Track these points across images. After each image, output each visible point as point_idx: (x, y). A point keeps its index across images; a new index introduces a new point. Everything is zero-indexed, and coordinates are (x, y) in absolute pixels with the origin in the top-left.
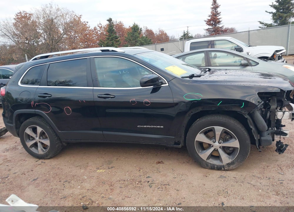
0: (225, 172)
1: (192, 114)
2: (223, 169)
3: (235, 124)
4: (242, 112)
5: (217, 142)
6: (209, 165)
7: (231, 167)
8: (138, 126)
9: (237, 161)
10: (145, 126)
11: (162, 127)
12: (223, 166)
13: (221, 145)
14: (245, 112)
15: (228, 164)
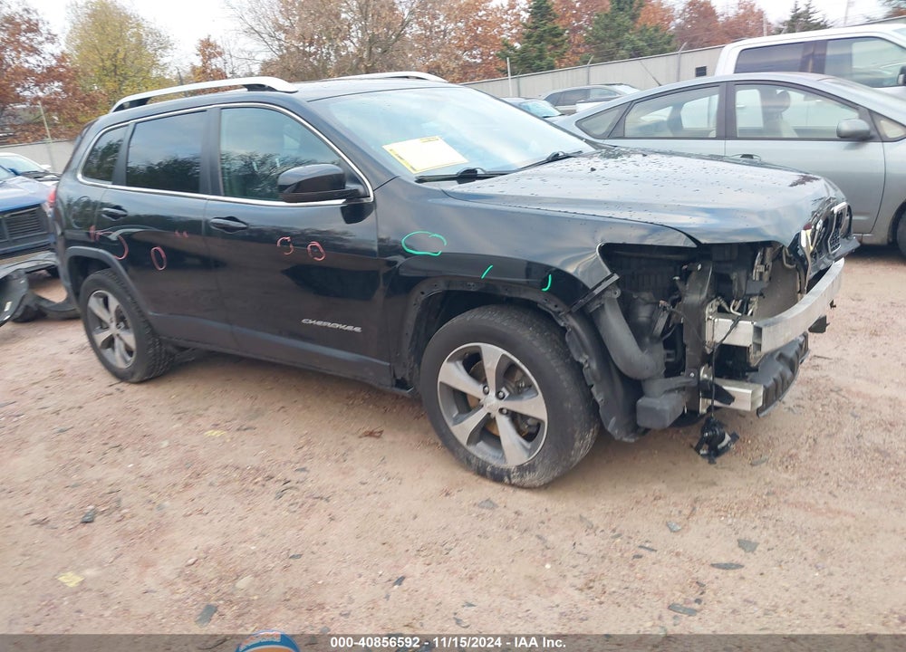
0: (511, 490)
1: (423, 297)
2: (506, 480)
3: (534, 343)
4: (550, 306)
5: (492, 393)
6: (474, 461)
7: (529, 478)
8: (304, 321)
9: (542, 461)
10: (319, 323)
11: (358, 329)
12: (508, 472)
13: (502, 404)
14: (556, 306)
15: (521, 468)
